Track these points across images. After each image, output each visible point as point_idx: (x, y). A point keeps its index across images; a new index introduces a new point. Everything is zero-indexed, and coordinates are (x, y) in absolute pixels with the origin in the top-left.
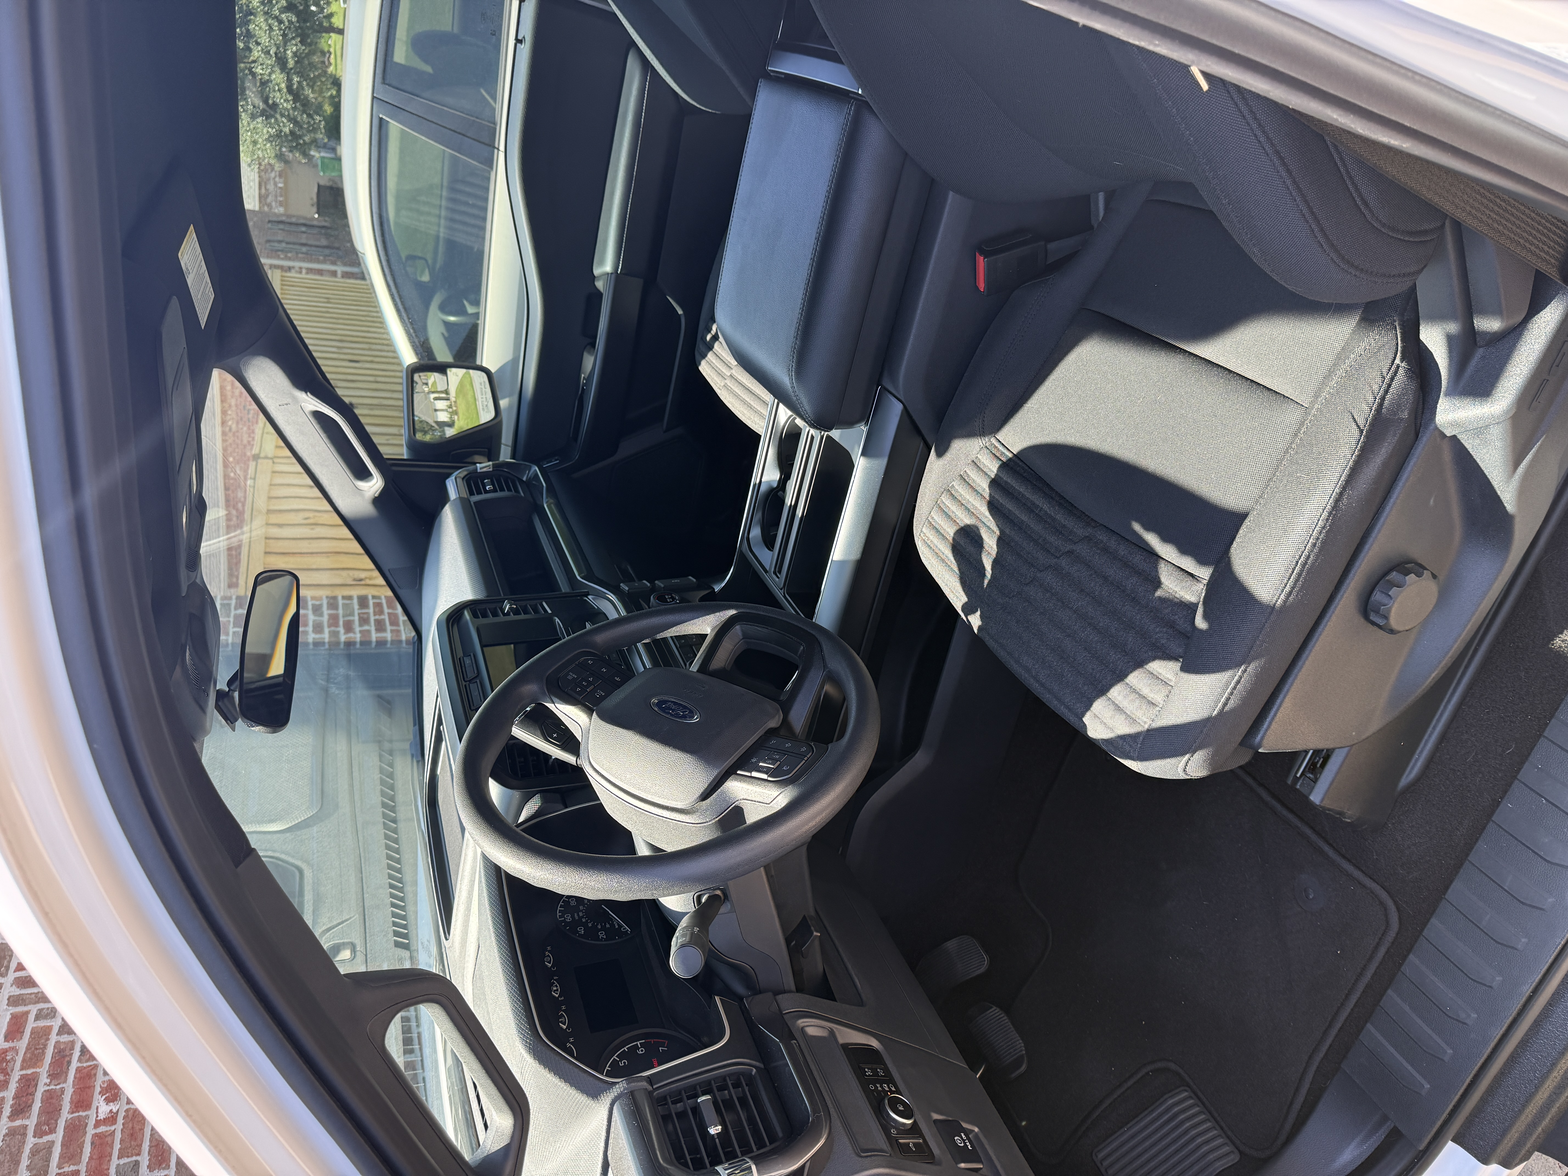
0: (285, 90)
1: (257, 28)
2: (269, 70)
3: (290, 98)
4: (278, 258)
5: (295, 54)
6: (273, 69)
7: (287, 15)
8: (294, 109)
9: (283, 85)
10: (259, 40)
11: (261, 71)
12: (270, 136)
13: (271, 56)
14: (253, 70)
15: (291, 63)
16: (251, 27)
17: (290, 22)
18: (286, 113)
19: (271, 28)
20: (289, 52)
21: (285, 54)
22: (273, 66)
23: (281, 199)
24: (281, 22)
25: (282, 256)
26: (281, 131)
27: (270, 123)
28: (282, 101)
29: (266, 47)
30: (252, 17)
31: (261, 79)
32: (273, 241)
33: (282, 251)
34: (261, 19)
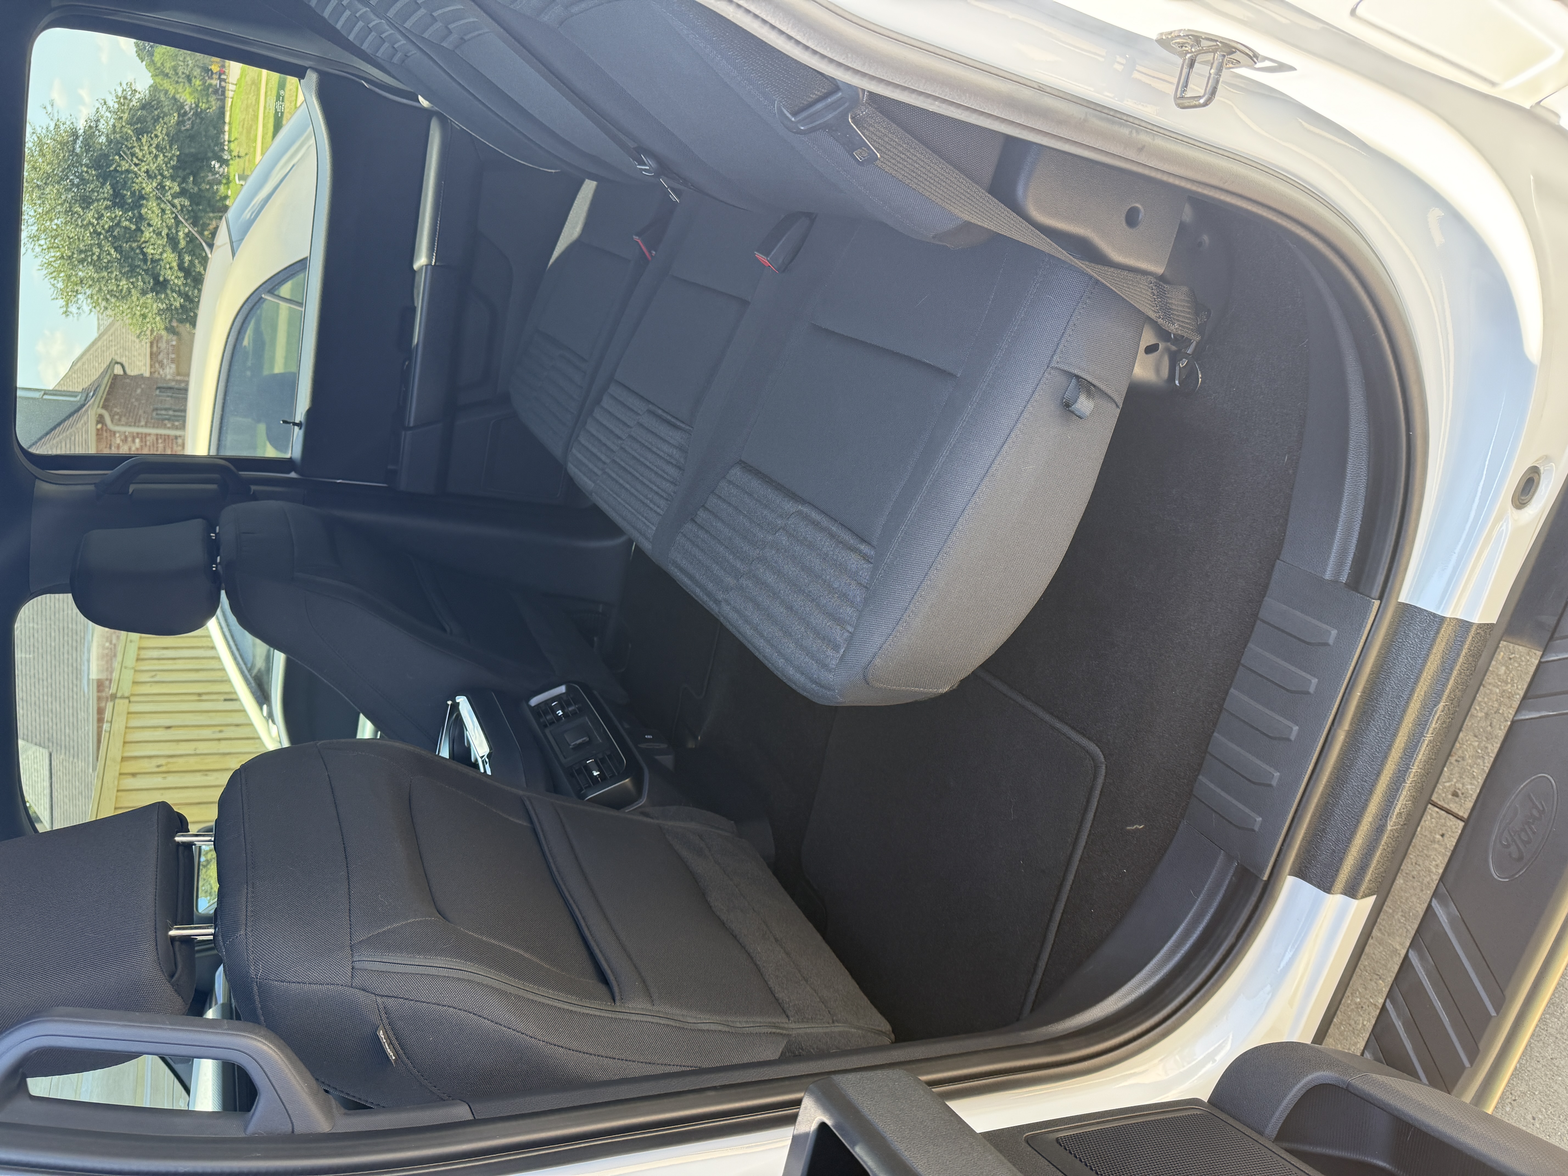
0: (176, 268)
1: (149, 212)
2: (161, 250)
3: (181, 274)
4: (165, 427)
5: (187, 235)
6: (165, 249)
7: (180, 200)
8: (185, 285)
9: (175, 264)
10: (151, 222)
11: (152, 251)
12: (160, 310)
13: (163, 237)
14: (145, 250)
15: (183, 244)
16: (143, 211)
17: (183, 206)
18: (177, 289)
19: (163, 211)
20: (181, 234)
21: (177, 234)
22: (164, 246)
23: (173, 356)
24: (174, 206)
25: (169, 425)
26: (171, 305)
27: (160, 299)
28: (173, 277)
29: (158, 229)
30: (145, 202)
31: (152, 259)
32: (161, 409)
33: (169, 420)
34: (152, 204)
